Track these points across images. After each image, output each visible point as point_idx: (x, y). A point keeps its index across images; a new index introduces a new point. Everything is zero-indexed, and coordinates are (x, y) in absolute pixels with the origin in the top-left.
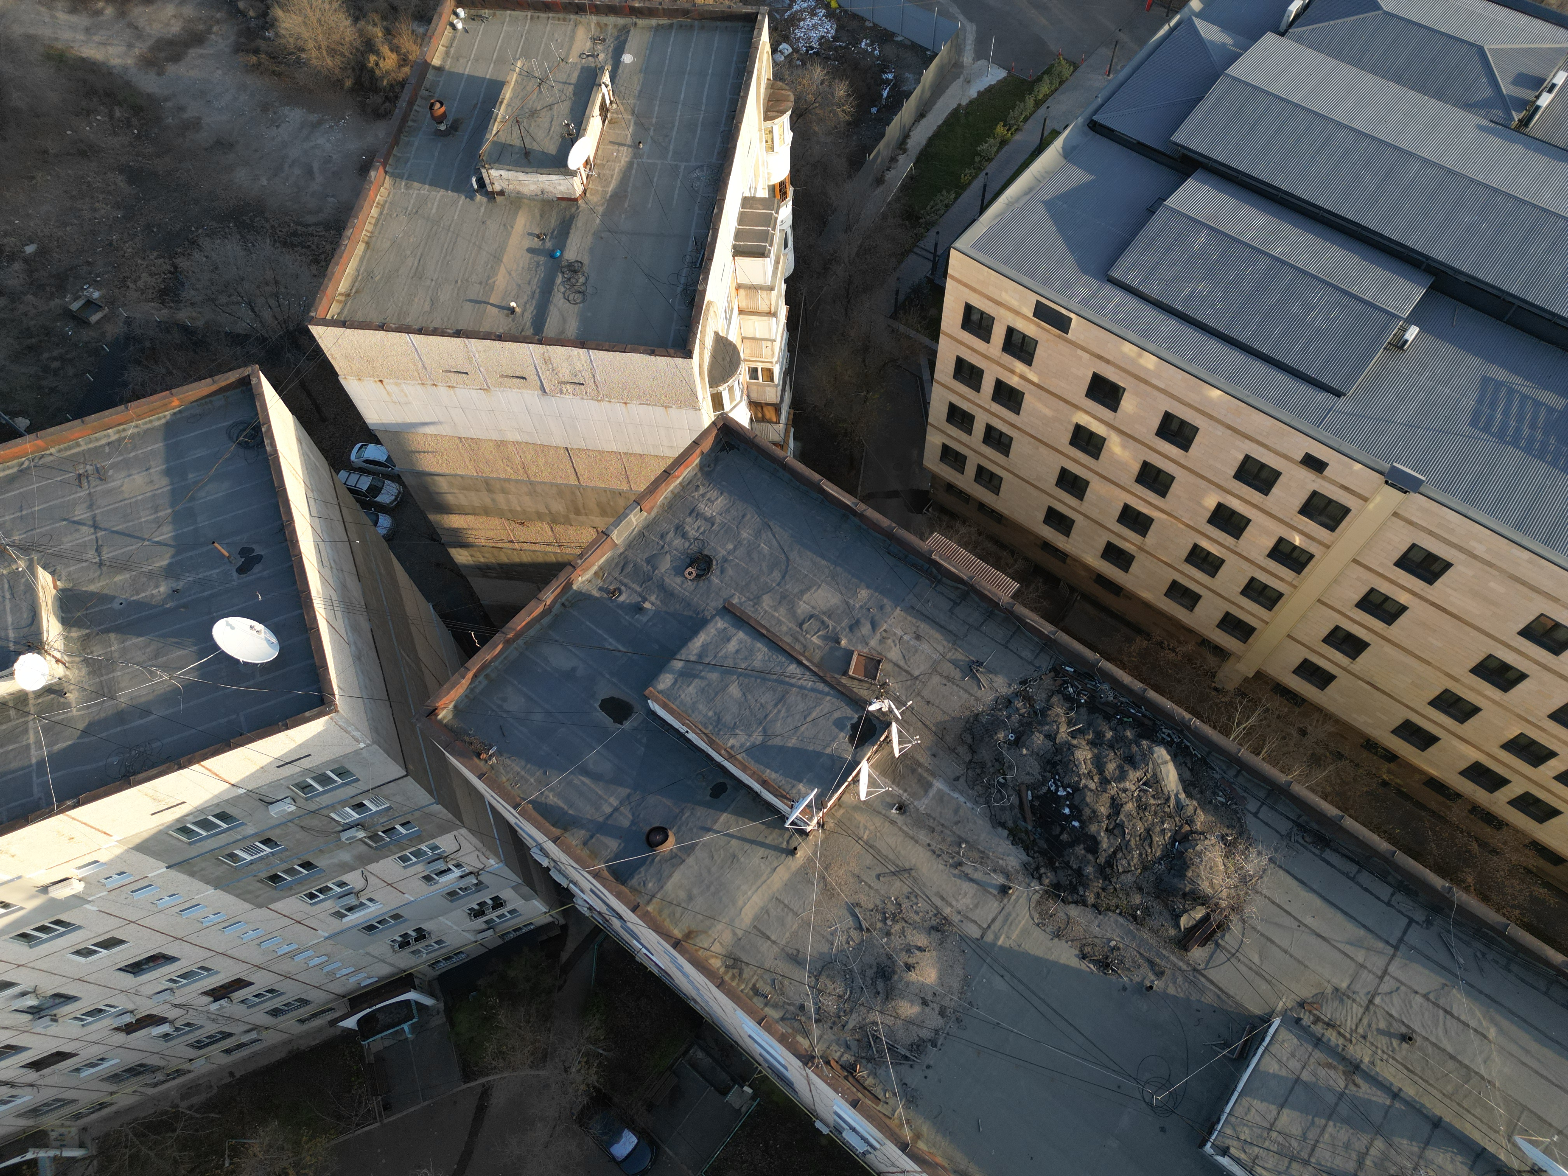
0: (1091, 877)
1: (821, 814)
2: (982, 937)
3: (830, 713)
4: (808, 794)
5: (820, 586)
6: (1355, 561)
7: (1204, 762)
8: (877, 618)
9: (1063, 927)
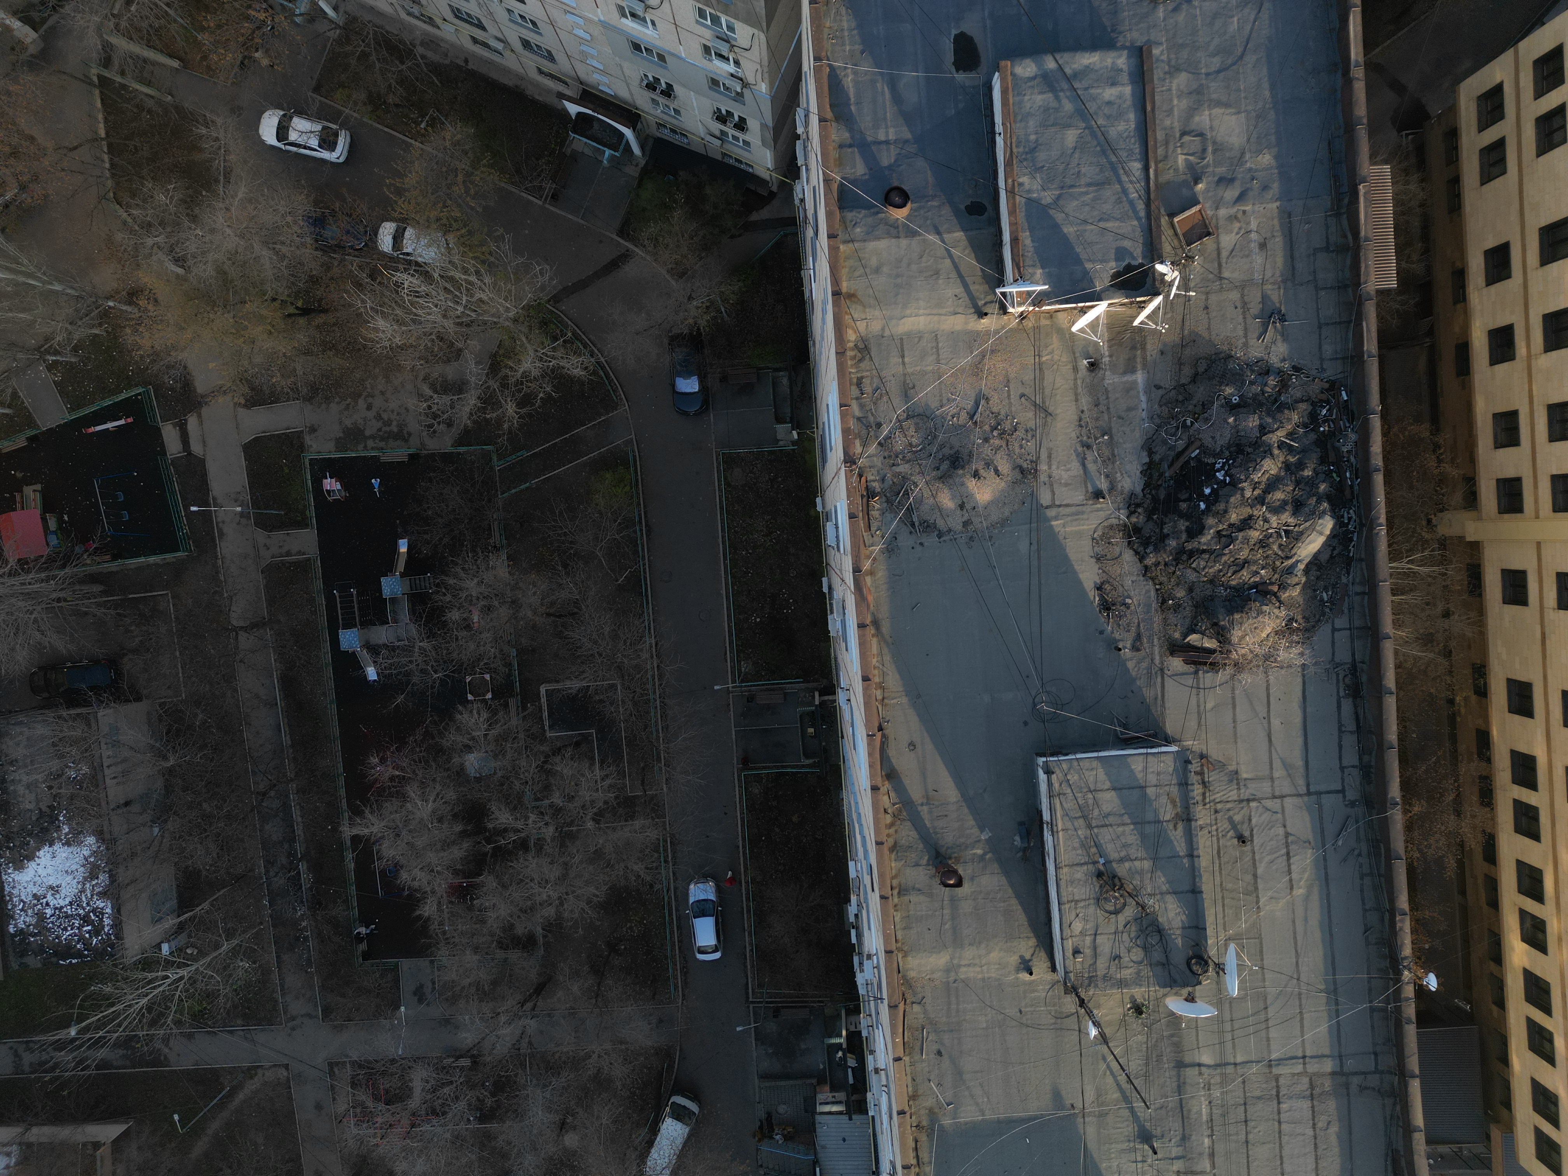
0: (1168, 549)
1: (1031, 309)
2: (1047, 507)
3: (1124, 237)
4: (1038, 284)
7: (1349, 561)
9: (1109, 557)
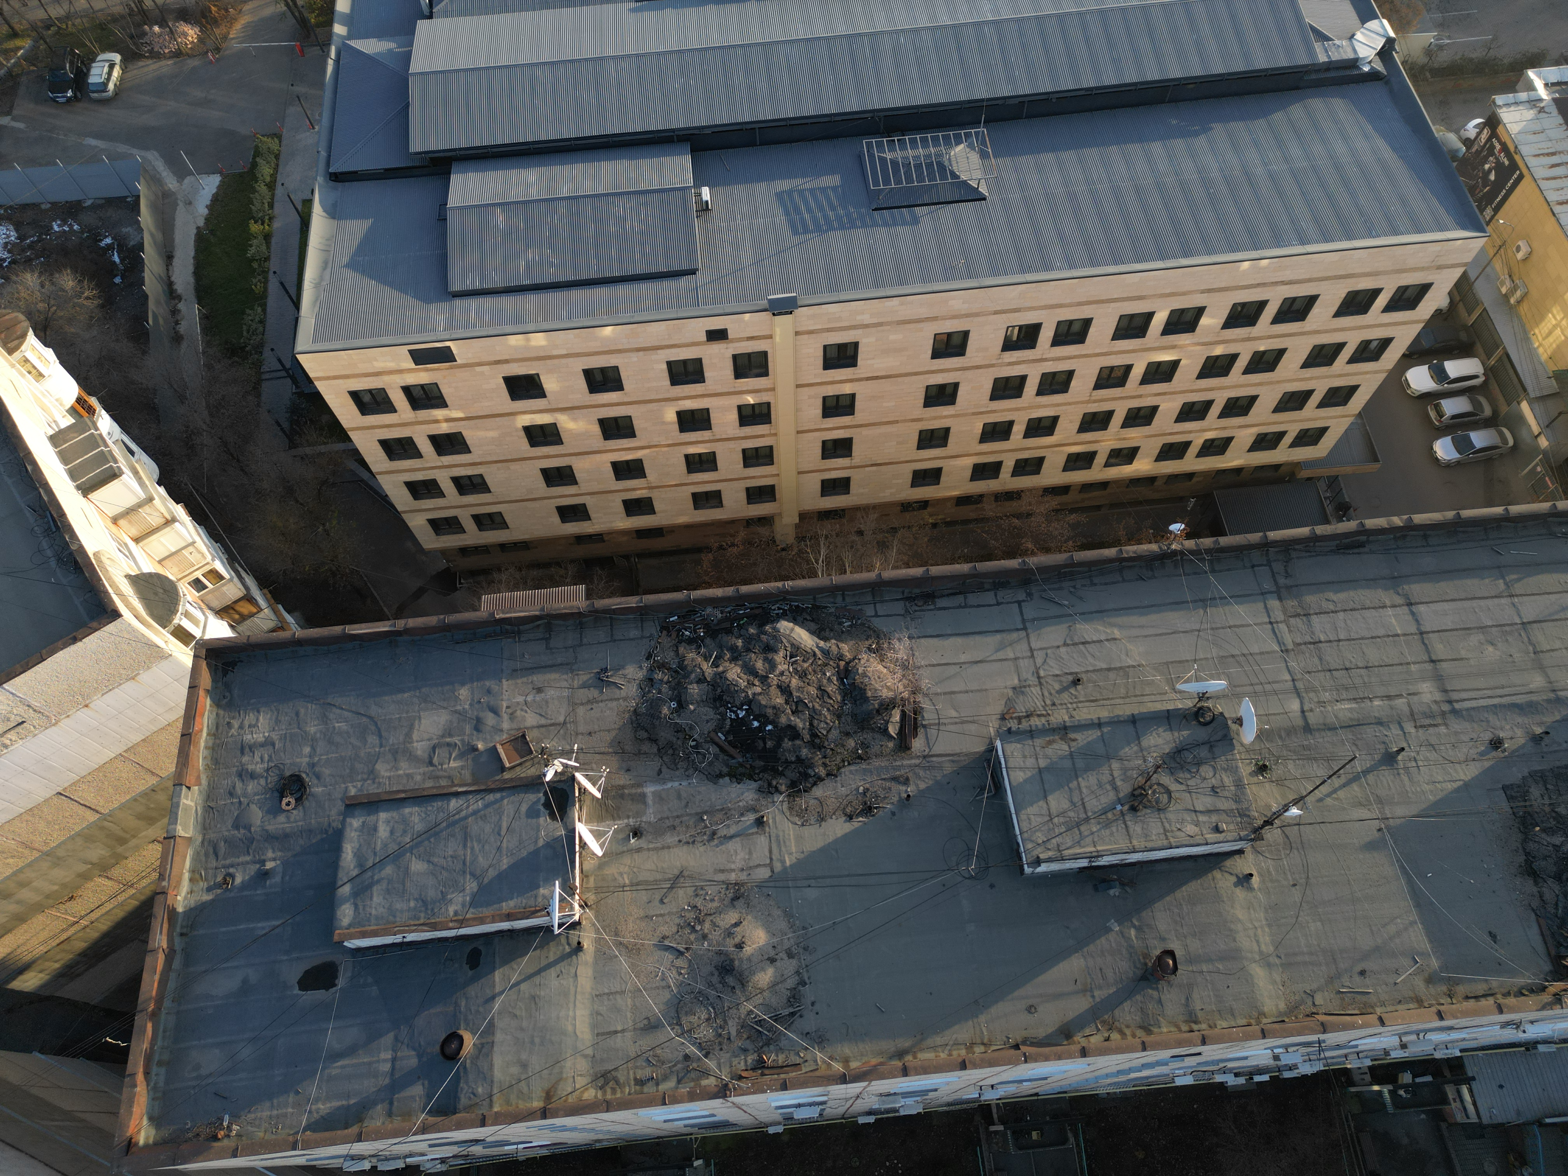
0: (810, 756)
1: (577, 897)
2: (772, 871)
3: (517, 810)
5: (420, 718)
6: (798, 386)
7: (816, 607)
8: (492, 703)
9: (820, 810)
